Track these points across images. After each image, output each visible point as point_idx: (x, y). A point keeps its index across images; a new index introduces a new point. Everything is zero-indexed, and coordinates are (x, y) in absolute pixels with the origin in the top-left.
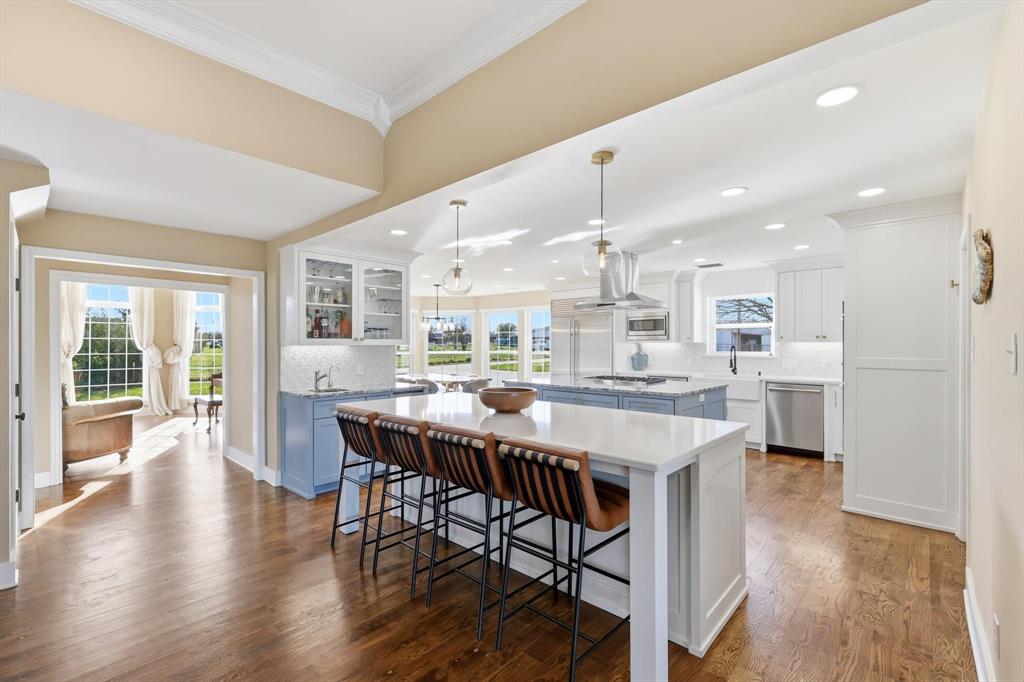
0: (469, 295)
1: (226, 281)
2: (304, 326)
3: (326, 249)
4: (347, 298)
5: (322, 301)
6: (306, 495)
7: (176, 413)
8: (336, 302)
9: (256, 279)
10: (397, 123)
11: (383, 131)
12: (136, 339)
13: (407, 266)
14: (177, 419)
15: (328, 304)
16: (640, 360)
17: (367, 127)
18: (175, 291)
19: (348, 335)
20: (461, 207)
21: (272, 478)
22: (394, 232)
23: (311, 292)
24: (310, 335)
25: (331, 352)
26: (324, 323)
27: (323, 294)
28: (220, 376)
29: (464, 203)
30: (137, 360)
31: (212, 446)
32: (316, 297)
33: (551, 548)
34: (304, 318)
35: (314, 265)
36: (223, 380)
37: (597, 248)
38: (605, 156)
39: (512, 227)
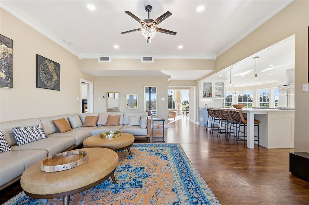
0: (234, 87)
1: (189, 88)
2: (203, 95)
3: (207, 80)
4: (211, 89)
5: (206, 90)
6: (203, 126)
7: (180, 115)
8: (209, 90)
9: (195, 87)
10: (217, 58)
11: (215, 60)
12: (174, 100)
13: (225, 81)
14: (180, 116)
15: (207, 91)
17: (212, 60)
18: (180, 91)
19: (211, 97)
20: (231, 70)
21: (197, 123)
22: (220, 75)
23: (204, 89)
24: (204, 97)
25: (208, 100)
26: (207, 94)
27: (206, 89)
28: (188, 107)
29: (232, 69)
30: (174, 105)
31: (187, 120)
32: (205, 90)
33: (244, 132)
34: (203, 94)
35: (205, 84)
36: (189, 108)
37: (255, 76)
39: (249, 70)
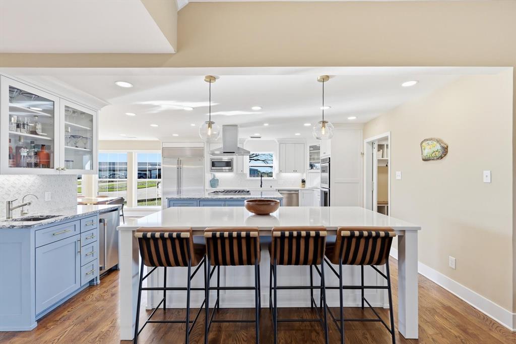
13: (96, 111)
15: (26, 134)
16: (214, 182)
26: (24, 153)
38: (325, 79)
